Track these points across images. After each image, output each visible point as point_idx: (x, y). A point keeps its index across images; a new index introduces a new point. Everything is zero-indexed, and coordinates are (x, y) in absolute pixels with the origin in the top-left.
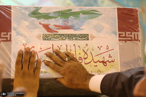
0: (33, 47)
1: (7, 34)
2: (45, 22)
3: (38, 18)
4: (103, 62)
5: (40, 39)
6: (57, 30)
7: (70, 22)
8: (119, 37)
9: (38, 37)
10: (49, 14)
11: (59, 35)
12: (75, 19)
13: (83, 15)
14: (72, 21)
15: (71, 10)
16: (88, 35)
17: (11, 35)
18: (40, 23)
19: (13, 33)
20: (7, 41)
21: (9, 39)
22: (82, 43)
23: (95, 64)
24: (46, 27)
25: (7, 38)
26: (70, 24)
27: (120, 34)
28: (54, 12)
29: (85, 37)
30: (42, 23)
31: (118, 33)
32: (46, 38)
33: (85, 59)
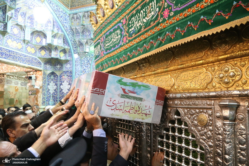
0: (115, 100)
1: (103, 91)
2: (124, 87)
3: (121, 84)
4: (146, 114)
5: (119, 97)
6: (129, 93)
7: (136, 90)
8: (156, 102)
9: (119, 95)
10: (127, 83)
11: (129, 96)
12: (138, 89)
13: (143, 88)
14: (137, 89)
15: (138, 83)
16: (142, 98)
17: (105, 91)
18: (121, 87)
19: (106, 90)
20: (102, 94)
21: (103, 94)
22: (139, 102)
23: (142, 115)
24: (124, 90)
25: (102, 93)
26: (135, 91)
27: (156, 101)
28: (129, 83)
29: (141, 99)
30: (122, 87)
31: (155, 100)
32: (122, 96)
33: (138, 111)
